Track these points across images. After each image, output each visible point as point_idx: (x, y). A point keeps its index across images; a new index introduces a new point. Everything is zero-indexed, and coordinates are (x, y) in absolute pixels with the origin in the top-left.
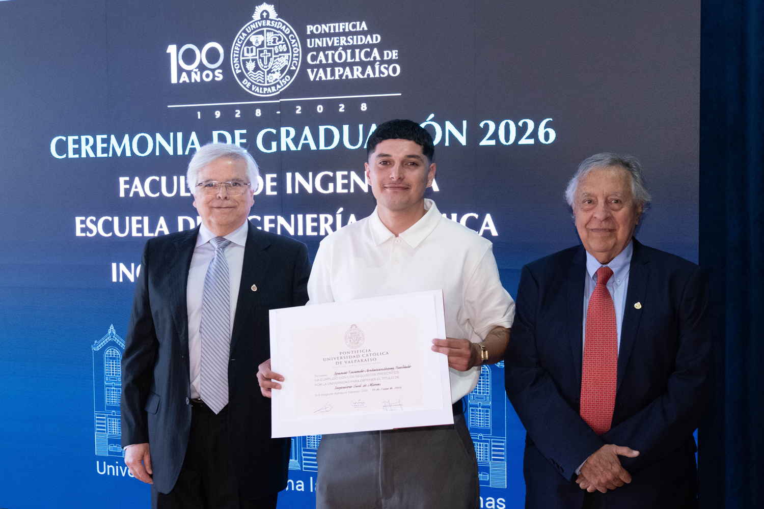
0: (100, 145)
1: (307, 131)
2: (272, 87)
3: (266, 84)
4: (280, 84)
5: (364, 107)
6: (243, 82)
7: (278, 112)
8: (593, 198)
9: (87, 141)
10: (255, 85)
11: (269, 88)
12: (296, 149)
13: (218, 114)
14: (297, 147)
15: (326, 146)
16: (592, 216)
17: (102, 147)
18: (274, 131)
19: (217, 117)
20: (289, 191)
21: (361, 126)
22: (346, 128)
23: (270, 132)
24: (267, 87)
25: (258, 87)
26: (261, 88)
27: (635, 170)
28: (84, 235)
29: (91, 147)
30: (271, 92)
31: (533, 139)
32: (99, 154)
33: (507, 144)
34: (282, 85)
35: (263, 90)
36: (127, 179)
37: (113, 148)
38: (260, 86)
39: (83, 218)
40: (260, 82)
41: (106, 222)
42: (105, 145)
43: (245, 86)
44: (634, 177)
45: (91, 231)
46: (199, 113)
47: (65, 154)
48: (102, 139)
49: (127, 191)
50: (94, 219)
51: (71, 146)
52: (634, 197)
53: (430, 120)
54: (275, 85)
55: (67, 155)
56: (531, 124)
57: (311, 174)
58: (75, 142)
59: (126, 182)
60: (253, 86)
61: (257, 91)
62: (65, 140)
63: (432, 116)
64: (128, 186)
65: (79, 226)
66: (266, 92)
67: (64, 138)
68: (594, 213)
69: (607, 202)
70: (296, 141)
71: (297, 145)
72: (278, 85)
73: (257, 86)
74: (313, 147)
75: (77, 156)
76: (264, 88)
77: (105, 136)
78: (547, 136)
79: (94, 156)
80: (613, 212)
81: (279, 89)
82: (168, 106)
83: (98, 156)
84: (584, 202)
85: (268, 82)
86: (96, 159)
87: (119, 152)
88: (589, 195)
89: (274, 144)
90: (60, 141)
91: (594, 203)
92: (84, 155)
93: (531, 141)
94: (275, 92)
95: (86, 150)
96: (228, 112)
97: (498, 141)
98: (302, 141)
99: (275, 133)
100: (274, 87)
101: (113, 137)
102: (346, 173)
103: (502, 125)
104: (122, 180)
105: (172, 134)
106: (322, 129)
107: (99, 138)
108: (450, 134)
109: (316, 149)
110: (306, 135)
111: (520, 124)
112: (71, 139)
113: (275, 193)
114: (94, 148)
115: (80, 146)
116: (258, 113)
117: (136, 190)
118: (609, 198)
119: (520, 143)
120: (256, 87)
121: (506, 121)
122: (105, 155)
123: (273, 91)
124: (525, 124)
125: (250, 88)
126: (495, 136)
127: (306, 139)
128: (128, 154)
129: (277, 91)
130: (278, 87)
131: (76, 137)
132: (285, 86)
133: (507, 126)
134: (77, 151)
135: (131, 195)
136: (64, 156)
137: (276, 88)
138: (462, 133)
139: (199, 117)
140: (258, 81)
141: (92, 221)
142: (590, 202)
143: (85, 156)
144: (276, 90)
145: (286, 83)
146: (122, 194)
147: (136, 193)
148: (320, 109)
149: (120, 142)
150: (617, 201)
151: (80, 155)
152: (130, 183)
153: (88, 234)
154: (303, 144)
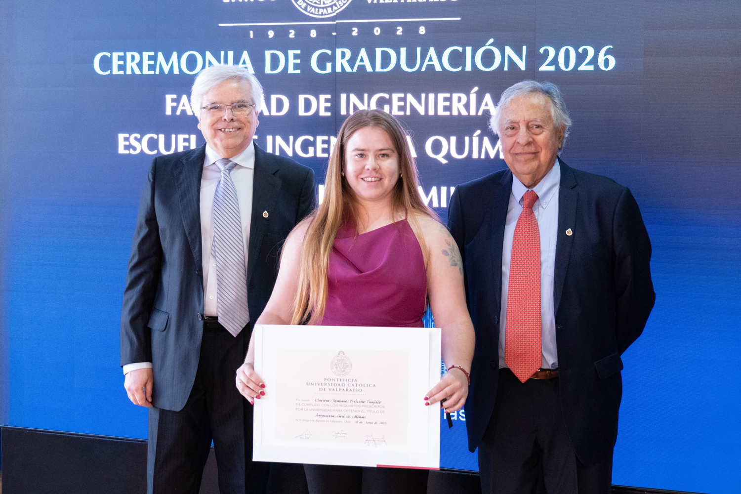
0: (146, 63)
1: (363, 53)
2: (328, 9)
3: (322, 5)
4: (336, 6)
5: (422, 30)
6: (298, 3)
7: (334, 34)
8: (515, 125)
9: (133, 58)
10: (311, 6)
11: (325, 9)
12: (351, 71)
13: (271, 34)
14: (352, 69)
15: (383, 67)
16: (515, 142)
17: (149, 64)
18: (329, 52)
19: (270, 37)
20: (343, 112)
21: (419, 50)
22: (403, 51)
23: (325, 53)
24: (323, 8)
25: (314, 8)
26: (317, 9)
27: (555, 96)
28: (127, 152)
29: (137, 64)
30: (327, 13)
31: (593, 66)
32: (146, 71)
33: (567, 70)
34: (339, 7)
35: (318, 11)
36: (175, 96)
37: (161, 65)
38: (315, 7)
39: (127, 135)
40: (315, 3)
41: (151, 139)
42: (152, 62)
43: (300, 6)
44: (555, 103)
45: (135, 149)
46: (251, 32)
47: (110, 71)
48: (149, 56)
49: (174, 109)
50: (138, 136)
51: (116, 63)
52: (555, 122)
53: (490, 45)
54: (331, 7)
55: (111, 72)
56: (591, 51)
57: (366, 96)
58: (120, 58)
59: (173, 100)
60: (309, 6)
61: (312, 12)
62: (109, 56)
63: (491, 41)
64: (175, 104)
65: (121, 143)
66: (322, 13)
67: (108, 55)
68: (517, 138)
69: (528, 127)
70: (351, 62)
71: (352, 67)
72: (334, 7)
73: (313, 6)
74: (369, 69)
75: (122, 73)
76: (320, 9)
77: (152, 53)
78: (607, 63)
79: (140, 73)
80: (534, 137)
81: (336, 10)
82: (220, 25)
83: (144, 73)
84: (507, 129)
85: (324, 3)
86: (142, 76)
87: (166, 70)
88: (512, 122)
89: (329, 65)
90: (104, 57)
91: (516, 129)
92: (129, 72)
93: (591, 68)
94: (331, 13)
95: (131, 67)
96: (282, 32)
97: (557, 67)
98: (358, 63)
99: (330, 54)
100: (330, 8)
101: (160, 54)
102: (402, 95)
103: (562, 51)
104: (169, 97)
105: (222, 53)
106: (378, 51)
107: (146, 55)
108: (510, 58)
109: (372, 71)
110: (362, 57)
111: (580, 50)
112: (115, 55)
113: (329, 114)
114: (140, 65)
115: (125, 62)
116: (313, 33)
117: (183, 108)
118: (530, 124)
119: (579, 69)
120: (311, 8)
121: (566, 47)
122: (152, 72)
123: (329, 13)
124: (585, 51)
125: (306, 9)
126: (555, 62)
127: (362, 60)
128: (176, 71)
129: (334, 12)
130: (335, 8)
131: (122, 54)
132: (341, 7)
133: (567, 52)
134: (122, 68)
135: (178, 113)
136: (108, 72)
137: (332, 10)
138: (521, 58)
139: (252, 36)
140: (313, 2)
141: (136, 138)
142: (513, 128)
143: (131, 73)
144: (332, 12)
145: (342, 4)
146: (168, 112)
147: (183, 112)
148: (377, 31)
149: (167, 59)
150: (538, 127)
151: (125, 71)
152: (177, 101)
153: (132, 152)
154: (359, 66)
